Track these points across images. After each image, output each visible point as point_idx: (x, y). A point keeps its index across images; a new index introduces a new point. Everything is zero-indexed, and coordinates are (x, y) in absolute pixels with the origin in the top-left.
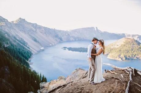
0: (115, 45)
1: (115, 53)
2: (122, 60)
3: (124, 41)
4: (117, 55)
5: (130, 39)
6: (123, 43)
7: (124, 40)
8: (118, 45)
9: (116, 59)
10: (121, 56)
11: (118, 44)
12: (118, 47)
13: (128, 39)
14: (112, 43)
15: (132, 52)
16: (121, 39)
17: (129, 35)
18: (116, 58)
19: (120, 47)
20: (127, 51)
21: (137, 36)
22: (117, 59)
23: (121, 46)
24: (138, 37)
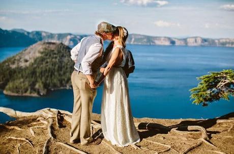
0: (19, 61)
1: (22, 80)
2: (39, 96)
3: (42, 50)
4: (27, 83)
5: (53, 44)
6: (38, 55)
7: (41, 47)
8: (26, 61)
9: (24, 94)
10: (37, 86)
11: (27, 57)
12: (28, 64)
13: (50, 43)
14: (13, 57)
15: (60, 75)
16: (34, 45)
17: (51, 36)
18: (26, 92)
19: (33, 64)
20: (50, 74)
21: (69, 37)
22: (28, 94)
23: (35, 61)
24: (71, 40)
